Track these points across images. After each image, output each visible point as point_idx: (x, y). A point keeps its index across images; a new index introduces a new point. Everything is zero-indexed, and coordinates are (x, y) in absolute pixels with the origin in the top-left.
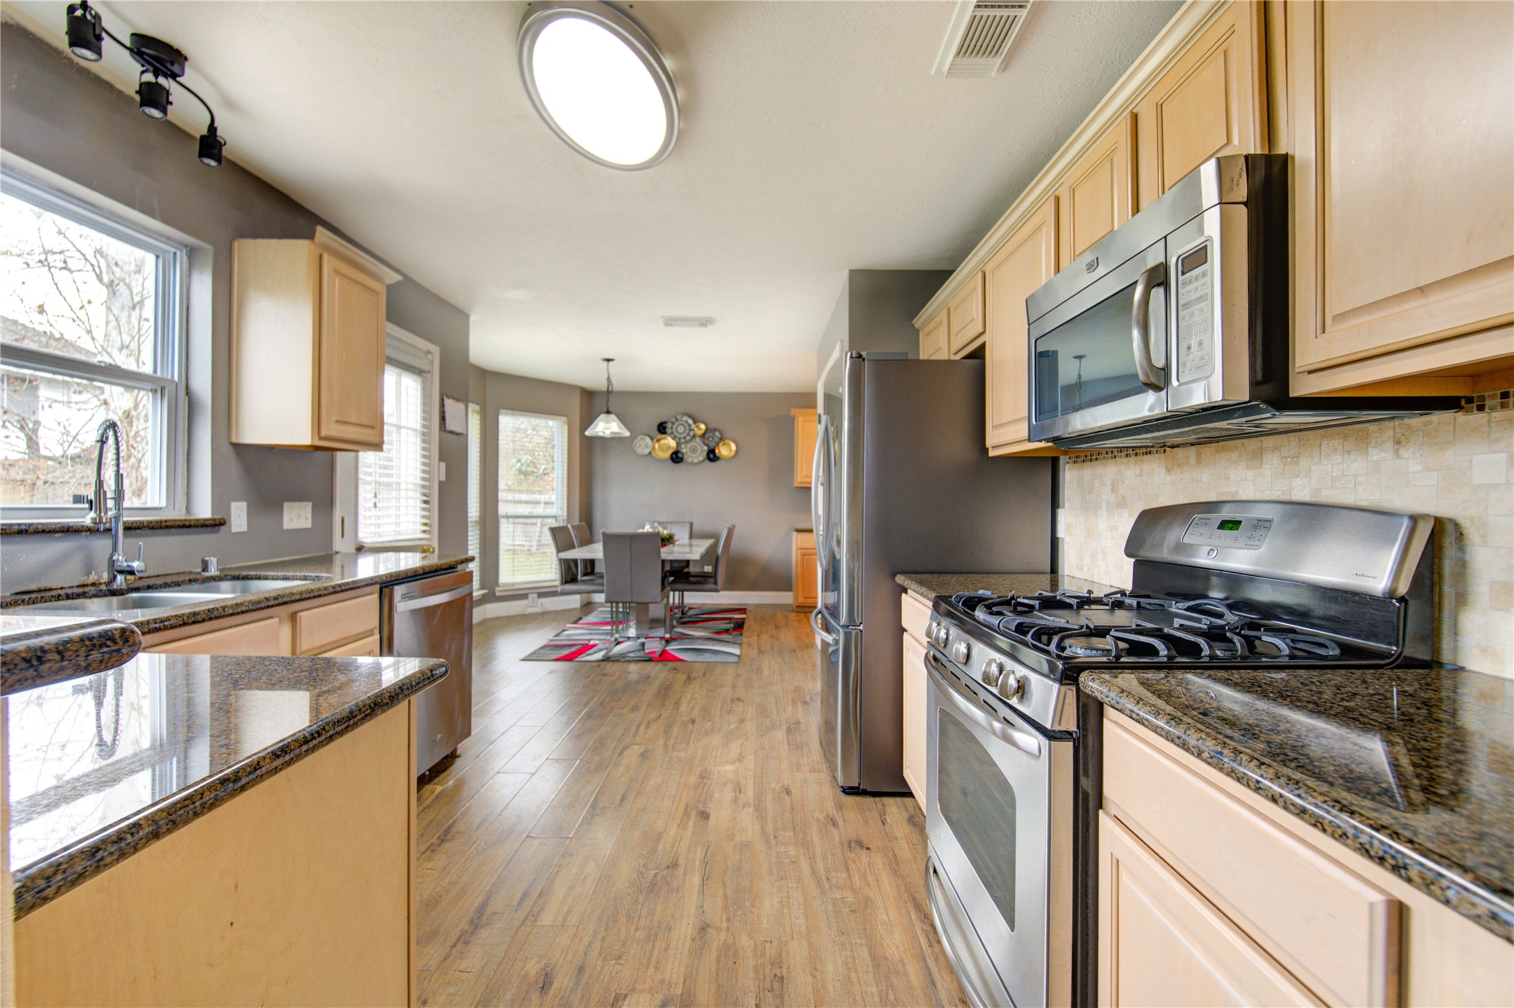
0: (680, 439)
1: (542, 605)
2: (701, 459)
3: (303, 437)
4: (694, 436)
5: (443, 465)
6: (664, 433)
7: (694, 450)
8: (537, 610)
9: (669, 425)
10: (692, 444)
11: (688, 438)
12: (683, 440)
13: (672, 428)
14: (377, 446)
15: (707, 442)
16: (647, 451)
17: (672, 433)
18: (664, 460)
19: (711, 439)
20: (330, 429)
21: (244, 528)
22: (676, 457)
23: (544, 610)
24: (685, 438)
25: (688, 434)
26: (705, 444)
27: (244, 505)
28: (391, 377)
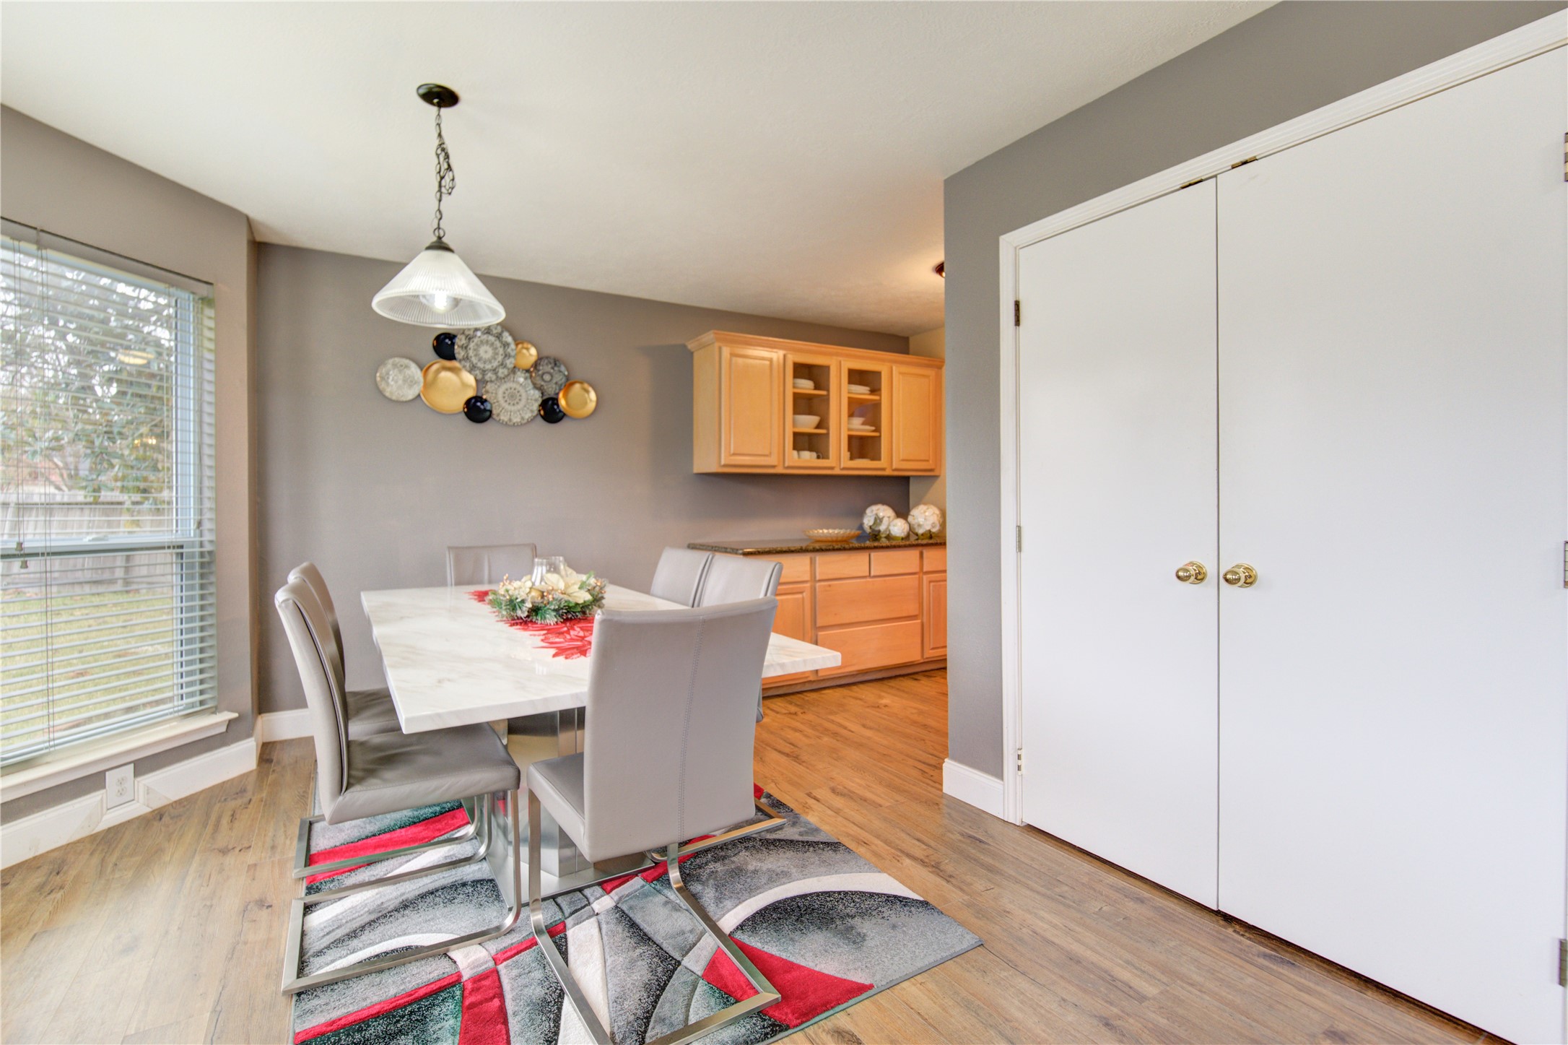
0: (484, 372)
1: (148, 790)
2: (528, 415)
4: (514, 370)
6: (451, 357)
7: (513, 397)
8: (138, 808)
9: (460, 341)
10: (509, 385)
11: (502, 372)
12: (489, 376)
13: (465, 348)
15: (539, 382)
16: (410, 394)
17: (467, 358)
18: (452, 415)
19: (547, 377)
22: (477, 410)
23: (157, 804)
24: (495, 371)
25: (502, 365)
26: (536, 387)
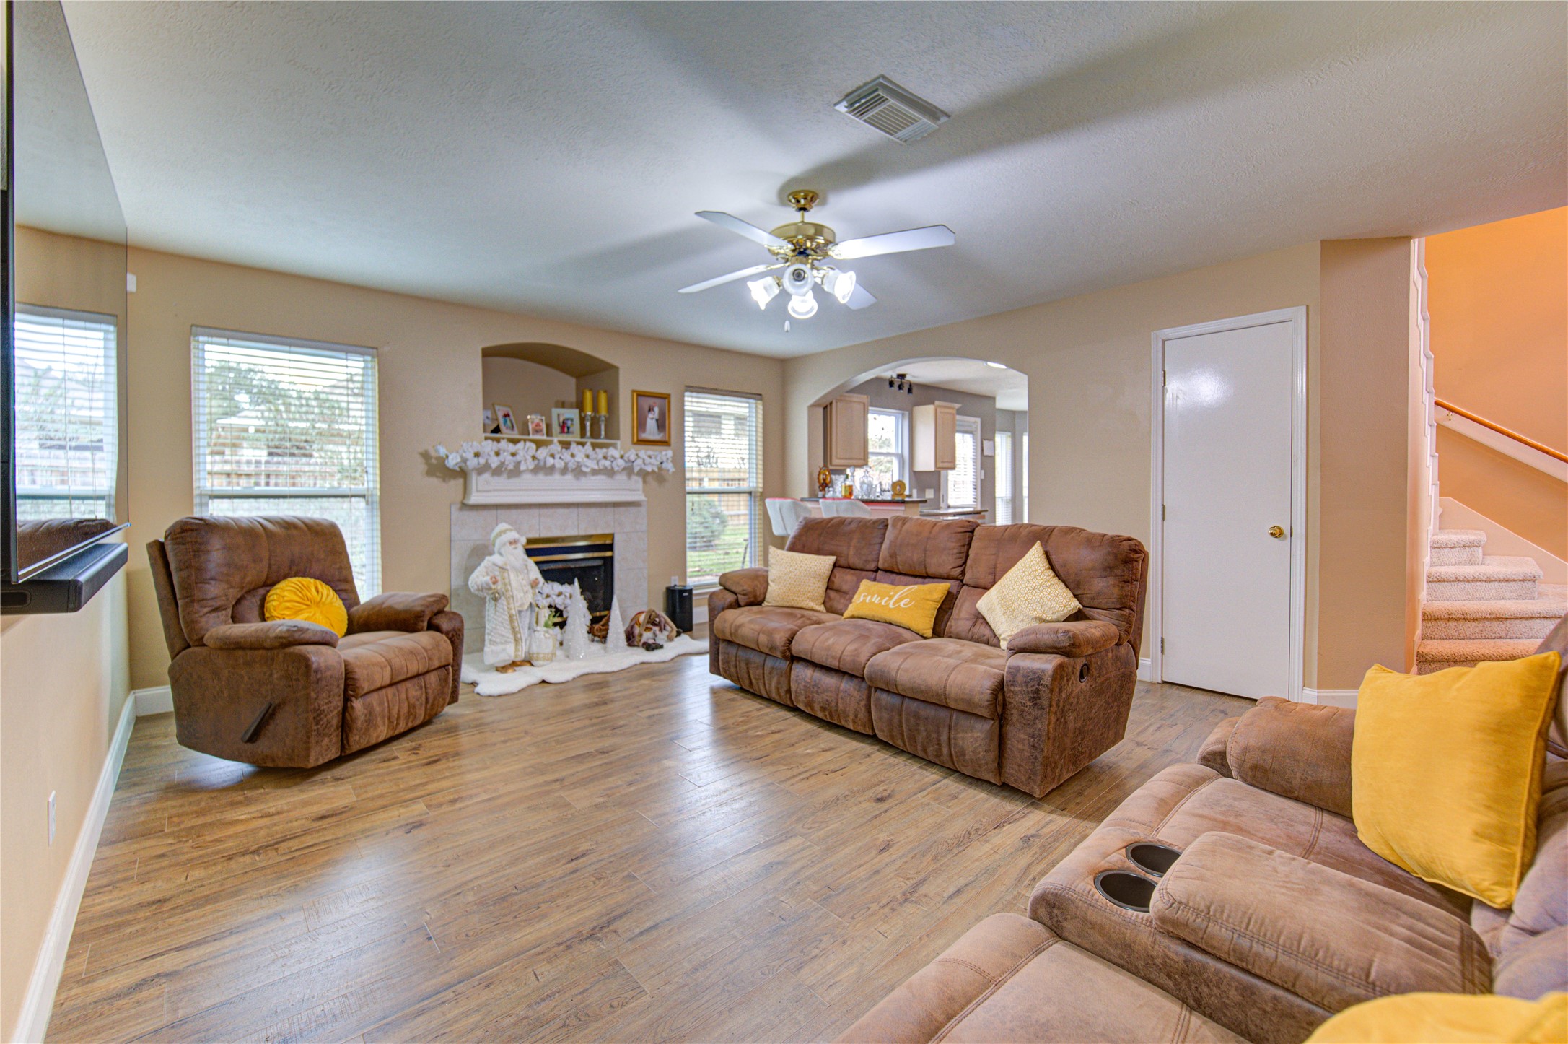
3: (932, 468)
5: (983, 471)
14: (953, 468)
20: (940, 465)
28: (958, 436)
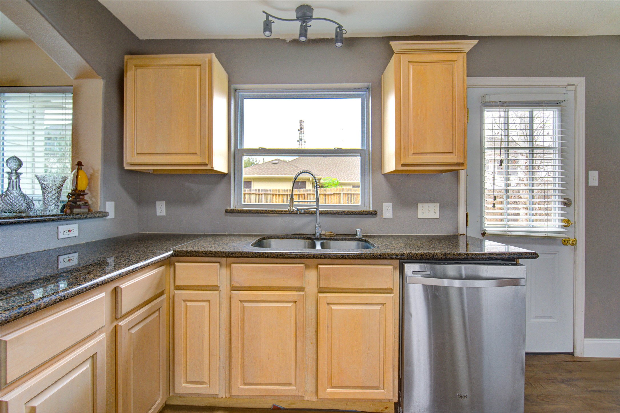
21: (391, 216)
27: (391, 205)
